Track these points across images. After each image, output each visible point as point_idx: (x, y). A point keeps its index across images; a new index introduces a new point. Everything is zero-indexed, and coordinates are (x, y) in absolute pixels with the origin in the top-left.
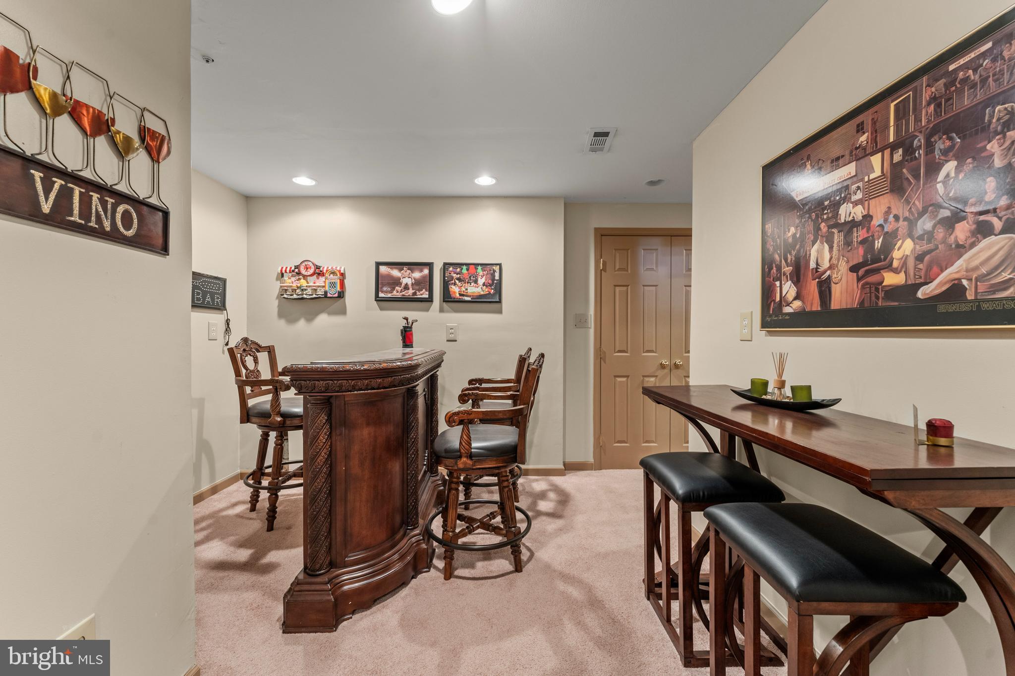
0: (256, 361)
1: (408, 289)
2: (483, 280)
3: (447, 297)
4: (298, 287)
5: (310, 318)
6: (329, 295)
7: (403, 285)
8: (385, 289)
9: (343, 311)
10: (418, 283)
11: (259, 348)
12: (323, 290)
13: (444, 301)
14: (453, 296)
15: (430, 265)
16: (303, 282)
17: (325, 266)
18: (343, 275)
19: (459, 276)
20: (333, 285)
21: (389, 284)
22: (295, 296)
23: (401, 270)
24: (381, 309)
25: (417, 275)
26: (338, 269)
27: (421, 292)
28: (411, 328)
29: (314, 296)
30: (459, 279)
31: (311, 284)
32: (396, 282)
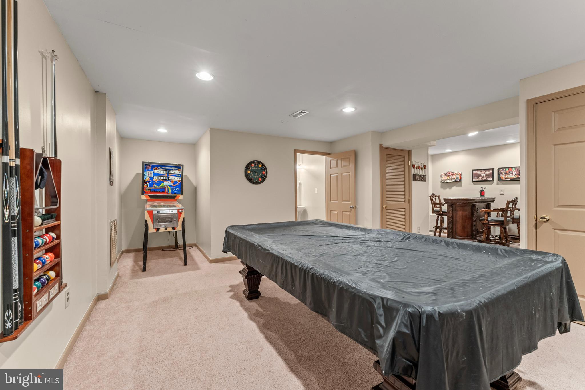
0: (435, 199)
1: (484, 178)
2: (516, 173)
3: (499, 179)
4: (447, 179)
5: (450, 188)
6: (456, 181)
7: (482, 176)
8: (475, 178)
9: (461, 186)
10: (488, 176)
11: (436, 196)
12: (454, 179)
13: (498, 181)
14: (502, 179)
15: (493, 169)
16: (448, 178)
17: (455, 172)
18: (461, 175)
19: (504, 172)
20: (457, 178)
21: (477, 176)
22: (446, 182)
23: (481, 172)
24: (474, 184)
25: (487, 173)
26: (459, 173)
27: (489, 178)
28: (484, 190)
29: (452, 181)
30: (505, 173)
31: (451, 178)
32: (479, 176)
